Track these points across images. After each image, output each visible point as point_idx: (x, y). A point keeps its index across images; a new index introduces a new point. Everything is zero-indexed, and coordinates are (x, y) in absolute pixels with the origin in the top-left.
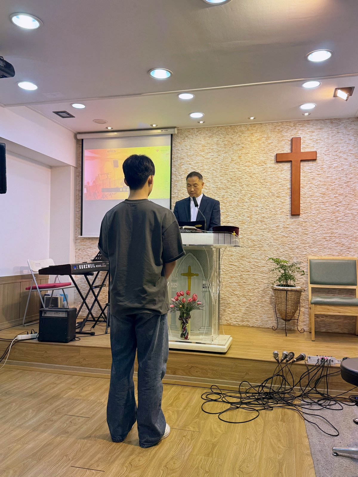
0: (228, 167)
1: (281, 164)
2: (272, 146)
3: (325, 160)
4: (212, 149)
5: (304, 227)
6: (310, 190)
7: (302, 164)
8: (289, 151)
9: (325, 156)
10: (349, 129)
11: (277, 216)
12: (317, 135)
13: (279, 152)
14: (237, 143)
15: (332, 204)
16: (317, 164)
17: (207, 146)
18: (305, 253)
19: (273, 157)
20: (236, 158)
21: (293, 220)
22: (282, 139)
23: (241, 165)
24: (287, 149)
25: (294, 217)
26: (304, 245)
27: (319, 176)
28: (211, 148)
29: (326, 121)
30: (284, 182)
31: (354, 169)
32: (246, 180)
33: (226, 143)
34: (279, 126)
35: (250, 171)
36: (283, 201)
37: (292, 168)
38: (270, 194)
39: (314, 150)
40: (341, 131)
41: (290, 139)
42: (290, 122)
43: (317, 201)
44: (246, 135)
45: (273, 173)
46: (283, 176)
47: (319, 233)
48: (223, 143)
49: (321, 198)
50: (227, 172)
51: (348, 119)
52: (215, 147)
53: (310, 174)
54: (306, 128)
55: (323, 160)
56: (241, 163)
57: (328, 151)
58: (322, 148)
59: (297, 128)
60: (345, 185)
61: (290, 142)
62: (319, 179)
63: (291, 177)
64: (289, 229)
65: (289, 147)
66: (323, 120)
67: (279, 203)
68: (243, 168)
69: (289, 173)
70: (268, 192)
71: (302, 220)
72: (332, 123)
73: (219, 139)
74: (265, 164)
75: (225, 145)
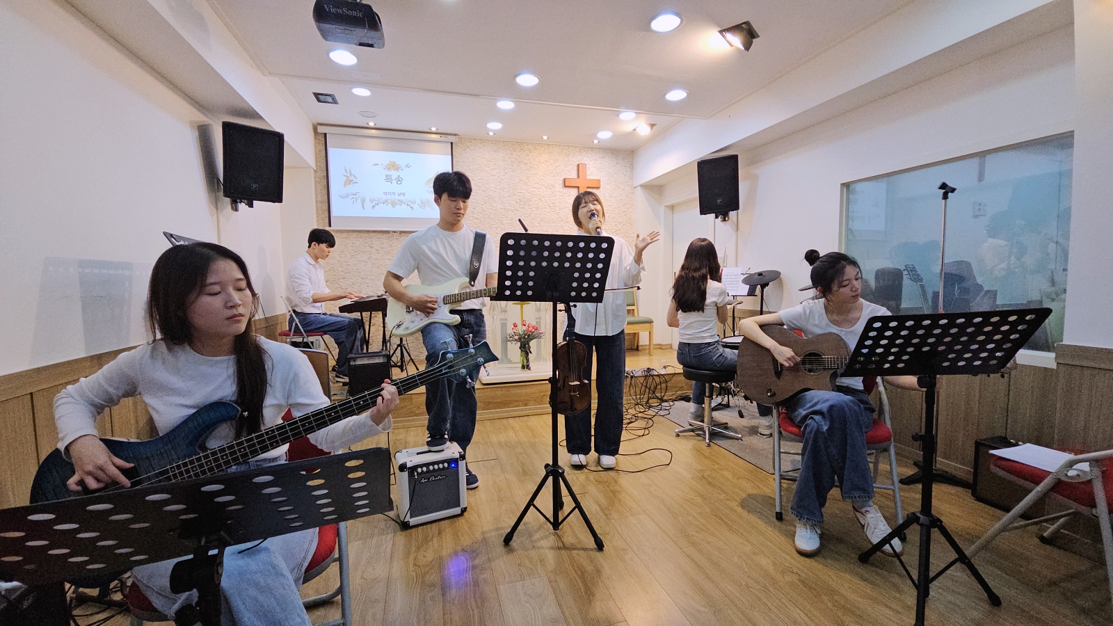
0: (516, 187)
1: (568, 189)
2: (559, 169)
3: (607, 188)
8: (576, 177)
9: (607, 185)
10: (626, 161)
12: (600, 163)
13: (566, 177)
14: (525, 161)
19: (560, 180)
20: (524, 178)
22: (568, 164)
23: (530, 186)
24: (573, 174)
28: (497, 164)
29: (607, 150)
31: (630, 199)
32: (536, 202)
33: (513, 160)
34: (566, 149)
35: (538, 193)
39: (597, 178)
40: (620, 162)
41: (576, 164)
42: (576, 147)
44: (534, 154)
45: (562, 197)
48: (510, 160)
51: (625, 151)
52: (501, 163)
54: (590, 156)
56: (529, 184)
57: (609, 181)
58: (604, 176)
59: (582, 154)
60: (623, 214)
61: (576, 168)
65: (576, 172)
66: (604, 149)
68: (532, 190)
74: (554, 187)
75: (512, 162)
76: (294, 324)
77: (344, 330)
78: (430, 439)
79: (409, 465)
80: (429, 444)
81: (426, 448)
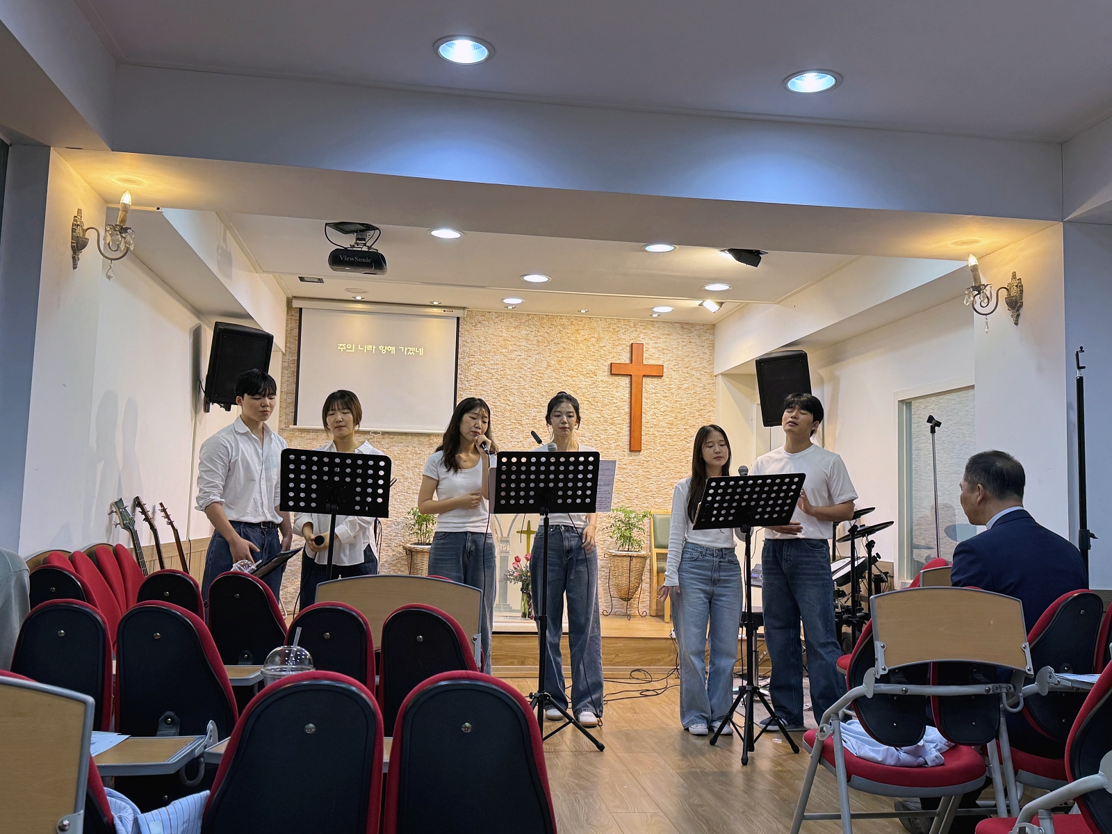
0: (542, 375)
1: (616, 378)
2: (604, 350)
3: (674, 377)
4: (520, 346)
5: (646, 468)
6: (654, 417)
7: (645, 380)
8: (628, 361)
9: (674, 373)
10: (704, 338)
11: (610, 450)
12: (664, 342)
13: (614, 361)
14: (556, 340)
15: (682, 438)
16: (663, 382)
17: (510, 340)
18: (646, 505)
19: (605, 366)
20: (553, 362)
21: (631, 458)
22: (617, 343)
23: (561, 374)
24: (624, 358)
25: (633, 453)
26: (645, 494)
27: (666, 399)
28: (518, 344)
29: (676, 324)
30: (619, 403)
31: (709, 393)
33: (540, 339)
34: (614, 324)
35: (574, 383)
36: (618, 430)
37: (631, 385)
38: (602, 419)
39: (660, 363)
40: (694, 341)
41: (629, 344)
42: (629, 321)
43: (663, 434)
44: (569, 331)
45: (606, 389)
46: (619, 394)
47: (664, 477)
48: (536, 338)
49: (667, 430)
50: (541, 382)
51: (703, 325)
52: (524, 343)
53: (654, 395)
54: (650, 332)
55: (671, 378)
56: (560, 371)
57: (677, 367)
58: (669, 360)
59: (638, 330)
60: (698, 413)
61: (629, 348)
62: (666, 403)
63: (631, 398)
64: (626, 471)
65: (629, 356)
66: (671, 323)
67: (613, 432)
68: (565, 379)
69: (628, 390)
70: (599, 416)
71: (644, 458)
72: (682, 327)
73: (529, 332)
74: (596, 375)
75: (538, 341)
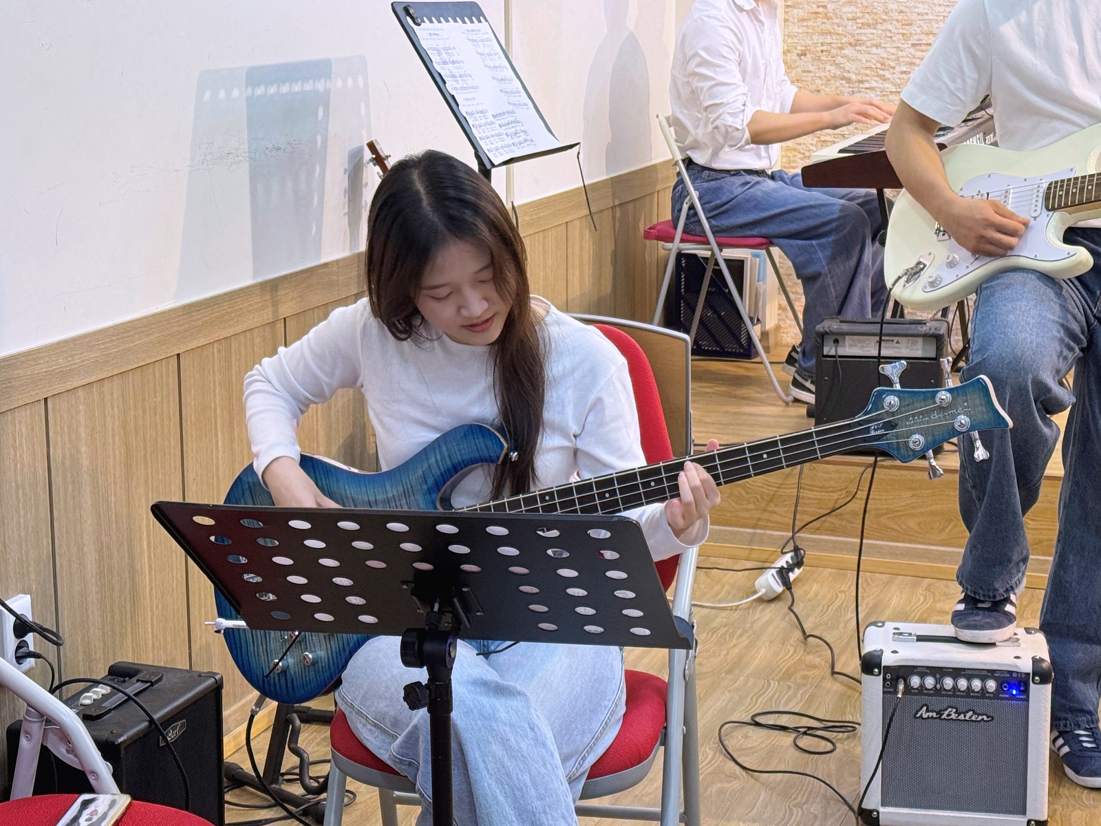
76: (685, 207)
77: (826, 234)
78: (961, 607)
79: (888, 660)
80: (957, 618)
81: (949, 630)
